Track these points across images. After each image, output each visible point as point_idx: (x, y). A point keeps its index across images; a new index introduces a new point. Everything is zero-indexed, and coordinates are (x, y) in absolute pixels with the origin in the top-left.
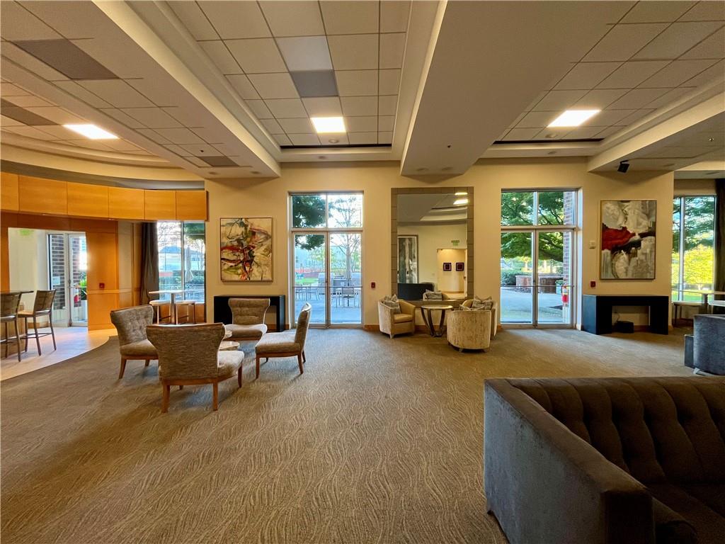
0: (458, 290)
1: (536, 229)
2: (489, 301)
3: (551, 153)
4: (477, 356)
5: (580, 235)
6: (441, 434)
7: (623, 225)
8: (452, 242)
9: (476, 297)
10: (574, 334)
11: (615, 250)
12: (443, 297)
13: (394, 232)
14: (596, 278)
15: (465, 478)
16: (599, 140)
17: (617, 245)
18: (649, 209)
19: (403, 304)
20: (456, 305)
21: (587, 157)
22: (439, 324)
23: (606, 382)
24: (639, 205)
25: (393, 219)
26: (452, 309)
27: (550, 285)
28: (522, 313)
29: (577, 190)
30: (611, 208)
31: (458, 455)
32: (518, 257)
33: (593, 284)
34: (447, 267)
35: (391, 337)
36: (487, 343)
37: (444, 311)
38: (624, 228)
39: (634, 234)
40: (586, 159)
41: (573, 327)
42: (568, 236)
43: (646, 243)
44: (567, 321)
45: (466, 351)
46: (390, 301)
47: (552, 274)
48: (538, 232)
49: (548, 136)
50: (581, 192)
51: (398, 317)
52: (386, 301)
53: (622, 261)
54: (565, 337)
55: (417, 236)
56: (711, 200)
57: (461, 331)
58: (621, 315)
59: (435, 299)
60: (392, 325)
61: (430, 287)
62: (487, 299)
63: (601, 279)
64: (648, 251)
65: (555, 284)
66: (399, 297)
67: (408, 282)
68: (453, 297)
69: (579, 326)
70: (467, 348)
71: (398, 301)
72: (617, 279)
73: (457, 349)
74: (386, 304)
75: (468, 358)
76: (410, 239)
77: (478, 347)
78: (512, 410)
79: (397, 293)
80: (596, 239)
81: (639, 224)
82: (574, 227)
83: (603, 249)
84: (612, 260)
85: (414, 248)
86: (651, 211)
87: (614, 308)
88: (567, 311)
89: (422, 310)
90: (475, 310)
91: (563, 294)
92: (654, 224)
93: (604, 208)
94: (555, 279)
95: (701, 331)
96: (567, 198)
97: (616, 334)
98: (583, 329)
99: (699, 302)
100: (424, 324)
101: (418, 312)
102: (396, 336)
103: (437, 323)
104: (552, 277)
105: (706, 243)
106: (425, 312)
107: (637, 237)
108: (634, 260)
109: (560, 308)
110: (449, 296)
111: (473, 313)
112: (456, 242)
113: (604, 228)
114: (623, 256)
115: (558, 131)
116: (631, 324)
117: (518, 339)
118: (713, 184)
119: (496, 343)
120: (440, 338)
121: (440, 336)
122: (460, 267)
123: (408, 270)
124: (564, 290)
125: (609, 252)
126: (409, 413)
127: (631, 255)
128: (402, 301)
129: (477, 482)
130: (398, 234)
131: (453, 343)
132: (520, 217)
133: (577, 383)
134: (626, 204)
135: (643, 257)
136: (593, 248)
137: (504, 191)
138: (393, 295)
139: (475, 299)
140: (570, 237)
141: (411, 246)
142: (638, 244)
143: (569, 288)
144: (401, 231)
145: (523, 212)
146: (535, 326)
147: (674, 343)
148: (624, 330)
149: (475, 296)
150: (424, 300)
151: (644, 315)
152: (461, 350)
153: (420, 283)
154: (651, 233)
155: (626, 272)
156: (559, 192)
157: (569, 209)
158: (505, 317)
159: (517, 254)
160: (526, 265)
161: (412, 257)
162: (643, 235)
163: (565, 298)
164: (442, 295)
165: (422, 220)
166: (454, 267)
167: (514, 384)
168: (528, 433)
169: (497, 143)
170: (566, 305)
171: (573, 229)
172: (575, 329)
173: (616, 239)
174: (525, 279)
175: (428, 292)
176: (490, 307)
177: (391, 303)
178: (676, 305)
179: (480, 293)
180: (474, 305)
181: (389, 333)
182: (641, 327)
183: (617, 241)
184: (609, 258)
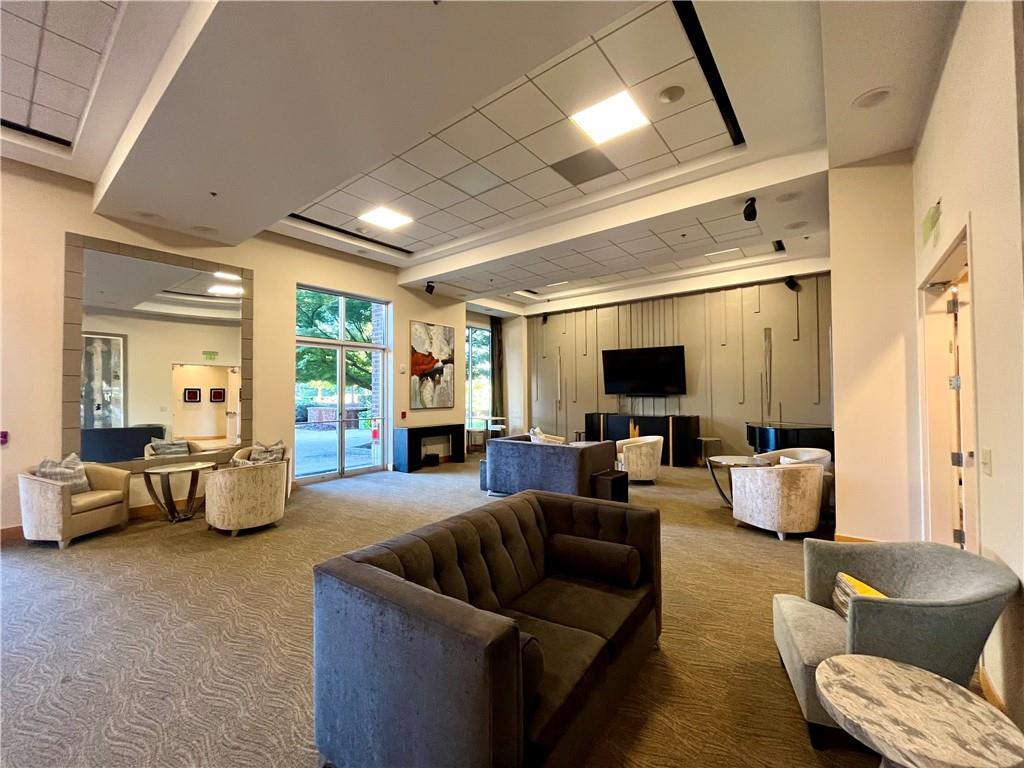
0: (213, 435)
1: (342, 346)
2: (280, 446)
3: (360, 252)
4: (264, 536)
5: (391, 356)
6: (219, 693)
7: (429, 350)
8: (204, 353)
9: (257, 443)
10: (386, 477)
11: (423, 376)
12: (190, 448)
13: (71, 325)
14: (406, 409)
15: (275, 741)
16: (409, 252)
17: (424, 371)
18: (449, 336)
19: (98, 472)
20: (222, 460)
21: (397, 268)
22: (184, 496)
23: (448, 523)
24: (441, 330)
25: (69, 298)
26: (215, 468)
27: (351, 418)
28: (321, 459)
29: (387, 303)
30: (418, 329)
31: (255, 711)
32: (313, 382)
33: (404, 415)
34: (192, 395)
35: (61, 545)
36: (280, 510)
37: (195, 474)
38: (430, 353)
39: (438, 361)
40: (396, 270)
41: (385, 469)
42: (378, 357)
43: (447, 369)
44: (378, 463)
45: (245, 533)
46: (58, 470)
47: (353, 405)
48: (344, 349)
49: (358, 230)
50: (391, 306)
51: (81, 501)
52: (47, 470)
53: (428, 388)
54: (376, 482)
55: (125, 337)
56: (488, 334)
57: (236, 501)
58: (428, 447)
59: (171, 453)
60: (65, 520)
61: (158, 432)
62: (277, 444)
63: (411, 409)
64: (449, 379)
65: (357, 417)
66: (84, 458)
67: (98, 425)
68: (210, 446)
69: (390, 467)
70: (246, 527)
71: (82, 466)
72: (425, 408)
73: (227, 533)
74: (44, 475)
75: (250, 543)
76: (106, 342)
77: (267, 521)
78: (365, 596)
79: (79, 450)
80: (406, 365)
81: (442, 350)
82: (384, 347)
83: (412, 375)
84: (420, 387)
85: (117, 360)
86: (450, 338)
87: (423, 440)
88: (376, 450)
89: (147, 477)
90: (260, 463)
91: (373, 428)
92: (453, 351)
93: (413, 329)
94: (357, 411)
95: (491, 455)
96: (376, 311)
97: (424, 469)
98: (395, 469)
99: (483, 428)
100: (152, 503)
101: (138, 483)
102: (75, 541)
103: (181, 496)
104: (354, 408)
105: (485, 373)
106: (155, 480)
107: (440, 364)
108: (438, 387)
109: (369, 447)
110: (203, 445)
111: (255, 468)
112: (211, 355)
113: (414, 352)
114: (429, 383)
115: (370, 228)
116: (436, 457)
117: (321, 495)
118: (489, 319)
119: (293, 508)
120: (187, 523)
121: (188, 519)
122: (218, 396)
123: (98, 400)
124: (373, 423)
125: (418, 378)
126: (137, 687)
127: (437, 382)
128: (93, 465)
129: (296, 735)
130: (84, 329)
131: (219, 526)
132: (316, 326)
133: (425, 534)
134: (431, 327)
135: (444, 385)
136: (403, 373)
137: (300, 286)
138: (65, 456)
139: (255, 447)
140: (380, 359)
141: (107, 356)
142: (440, 371)
143: (380, 421)
144: (90, 324)
145: (320, 320)
146: (342, 474)
147: (470, 470)
148: (431, 463)
149: (254, 441)
150: (147, 457)
151: (446, 445)
152: (234, 534)
153: (131, 425)
154: (450, 361)
155: (432, 400)
156: (366, 302)
157: (378, 325)
158: (301, 468)
159: (314, 378)
160: (320, 393)
161: (109, 376)
162: (445, 362)
163: (375, 434)
164: (189, 446)
165: (137, 308)
166: (205, 395)
167: (357, 559)
168: (392, 617)
169: (293, 216)
170: (376, 443)
171: (384, 350)
172: (387, 470)
173: (423, 364)
174: (320, 411)
175: (156, 442)
176: (280, 456)
177: (61, 474)
178: (468, 432)
179: (263, 436)
180: (253, 456)
181: (58, 538)
182: (445, 457)
183: (424, 367)
184: (417, 386)
